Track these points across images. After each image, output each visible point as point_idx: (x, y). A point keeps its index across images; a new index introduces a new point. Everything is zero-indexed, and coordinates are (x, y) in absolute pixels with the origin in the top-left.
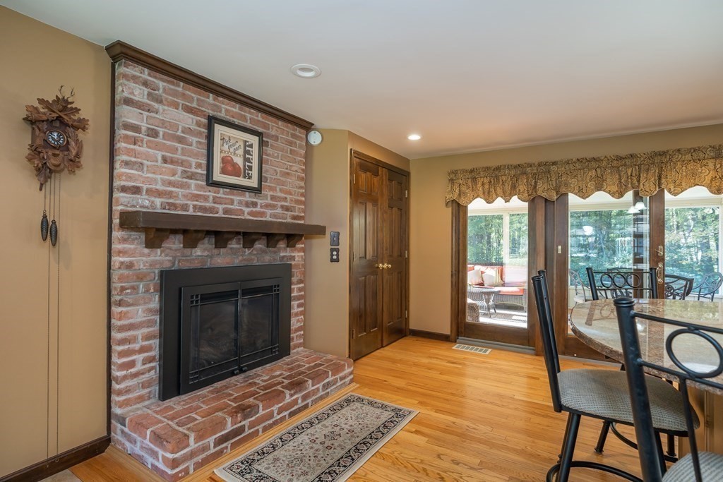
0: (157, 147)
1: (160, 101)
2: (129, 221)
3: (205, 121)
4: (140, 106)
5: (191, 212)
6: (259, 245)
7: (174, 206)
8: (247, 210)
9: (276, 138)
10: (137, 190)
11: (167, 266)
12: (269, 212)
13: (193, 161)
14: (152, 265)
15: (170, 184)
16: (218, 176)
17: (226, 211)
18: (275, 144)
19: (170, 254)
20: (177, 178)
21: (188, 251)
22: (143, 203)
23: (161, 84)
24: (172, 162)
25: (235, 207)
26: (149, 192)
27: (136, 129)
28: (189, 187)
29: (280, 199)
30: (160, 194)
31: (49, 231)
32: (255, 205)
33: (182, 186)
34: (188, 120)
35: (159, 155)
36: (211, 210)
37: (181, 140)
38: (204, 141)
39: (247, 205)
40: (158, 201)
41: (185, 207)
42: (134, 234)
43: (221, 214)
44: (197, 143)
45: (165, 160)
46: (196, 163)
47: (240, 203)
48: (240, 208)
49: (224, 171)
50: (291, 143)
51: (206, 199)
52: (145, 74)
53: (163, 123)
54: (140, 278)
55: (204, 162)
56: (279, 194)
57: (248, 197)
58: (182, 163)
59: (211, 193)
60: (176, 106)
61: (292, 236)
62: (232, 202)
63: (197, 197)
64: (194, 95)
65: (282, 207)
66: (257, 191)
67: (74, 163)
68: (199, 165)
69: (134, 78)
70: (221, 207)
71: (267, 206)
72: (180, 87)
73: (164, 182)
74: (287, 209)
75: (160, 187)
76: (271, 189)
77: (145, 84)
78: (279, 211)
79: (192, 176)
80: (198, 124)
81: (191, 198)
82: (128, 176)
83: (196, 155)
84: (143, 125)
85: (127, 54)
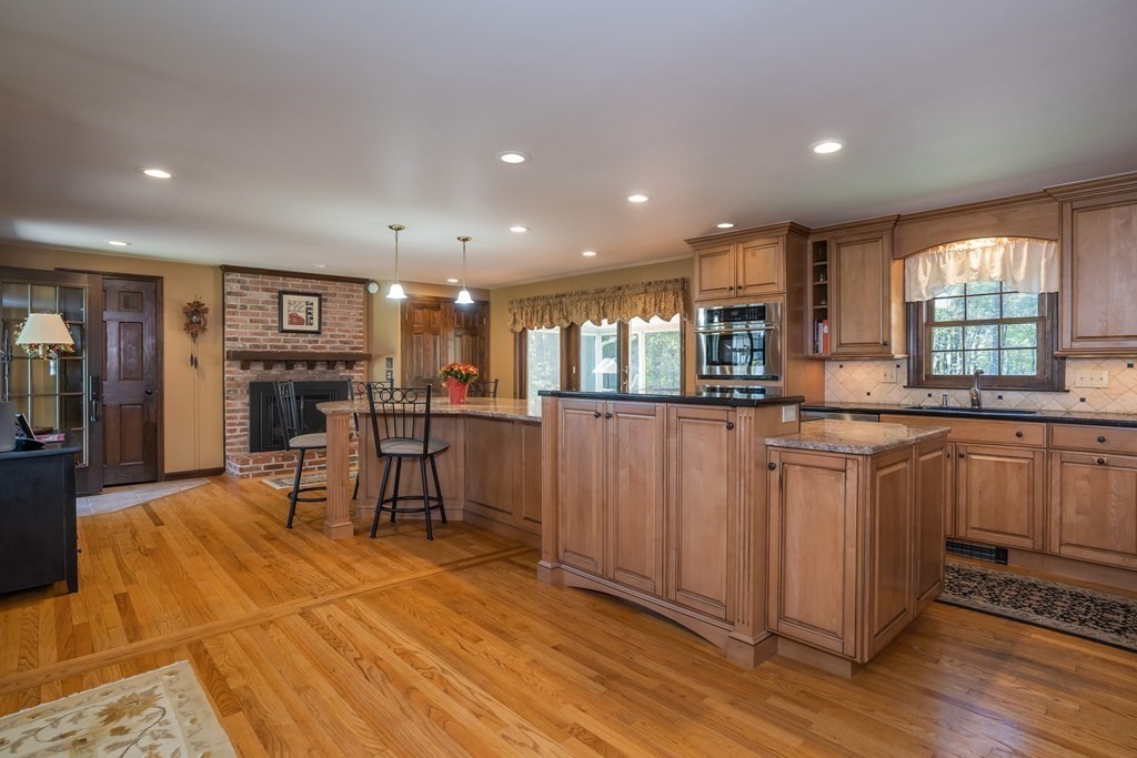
0: (246, 315)
1: (247, 289)
2: (234, 356)
3: (276, 294)
4: (236, 294)
5: (268, 349)
6: (320, 368)
7: (258, 347)
8: (310, 346)
9: (335, 295)
10: (235, 339)
11: (254, 380)
12: (328, 346)
13: (270, 319)
14: (245, 379)
15: (255, 334)
16: (286, 326)
17: (293, 347)
18: (334, 299)
19: (256, 372)
20: (259, 330)
21: (267, 371)
22: (239, 346)
23: (248, 279)
24: (256, 321)
25: (301, 344)
26: (242, 339)
27: (234, 307)
28: (267, 334)
29: (338, 336)
30: (249, 340)
31: (194, 362)
32: (316, 342)
33: (262, 334)
34: (266, 296)
35: (248, 319)
36: (282, 347)
37: (261, 308)
38: (276, 306)
39: (310, 342)
40: (248, 344)
41: (265, 347)
42: (235, 363)
43: (289, 349)
44: (272, 308)
45: (251, 321)
46: (272, 320)
47: (304, 341)
48: (305, 345)
49: (291, 323)
50: (348, 296)
51: (279, 341)
52: (238, 276)
53: (250, 301)
54: (239, 385)
55: (277, 319)
56: (338, 333)
57: (310, 337)
58: (262, 322)
59: (282, 337)
60: (257, 289)
61: (350, 361)
62: (298, 342)
63: (272, 340)
64: (269, 281)
65: (341, 342)
66: (318, 333)
67: (204, 329)
68: (273, 322)
69: (233, 280)
70: (289, 345)
71: (327, 342)
72: (260, 278)
73: (251, 334)
74: (346, 343)
75: (249, 336)
76: (329, 330)
77: (239, 282)
78: (338, 344)
79: (269, 328)
80: (272, 297)
81: (269, 341)
82: (231, 333)
83: (271, 316)
84: (239, 304)
85: (227, 269)
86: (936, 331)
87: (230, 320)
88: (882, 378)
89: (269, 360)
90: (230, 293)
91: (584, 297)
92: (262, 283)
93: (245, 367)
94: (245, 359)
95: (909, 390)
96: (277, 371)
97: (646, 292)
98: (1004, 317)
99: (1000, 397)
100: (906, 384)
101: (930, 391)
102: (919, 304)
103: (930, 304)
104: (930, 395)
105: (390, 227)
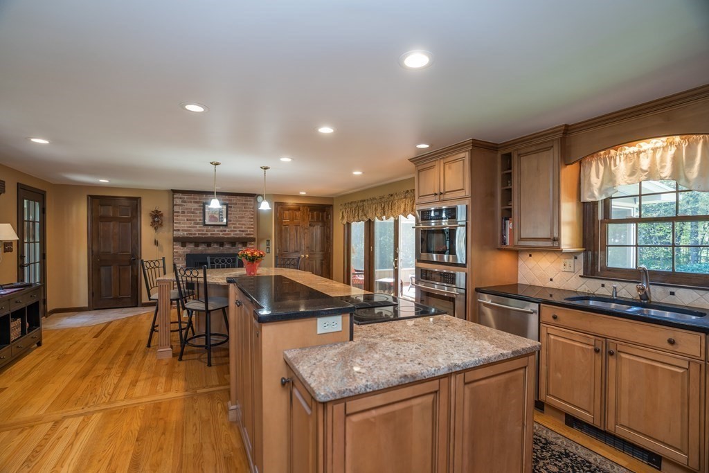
0: (185, 216)
1: (185, 202)
2: (176, 240)
3: (202, 205)
4: (179, 205)
5: (197, 235)
6: (227, 246)
7: (191, 234)
8: (221, 233)
9: (236, 204)
10: (179, 230)
11: (189, 252)
12: (232, 233)
13: (198, 219)
14: (184, 252)
15: (190, 227)
16: (207, 222)
17: (211, 234)
18: (235, 206)
19: (190, 248)
20: (192, 225)
21: (196, 248)
22: (180, 234)
23: (185, 197)
24: (190, 220)
25: (216, 232)
26: (182, 230)
27: (178, 212)
28: (196, 227)
29: (238, 228)
30: (186, 231)
31: (156, 243)
32: (225, 231)
33: (194, 227)
34: (196, 206)
35: (186, 219)
36: (205, 234)
37: (193, 213)
38: (202, 211)
39: (221, 231)
40: (185, 233)
41: (195, 234)
42: (178, 243)
43: (209, 235)
44: (199, 213)
45: (187, 220)
46: (199, 219)
47: (218, 231)
48: (218, 233)
49: (210, 221)
50: (244, 204)
51: (203, 230)
52: (180, 195)
53: (187, 209)
54: (180, 256)
55: (202, 218)
56: (238, 226)
57: (221, 228)
58: (193, 220)
59: (205, 229)
60: (191, 202)
61: (245, 242)
62: (214, 231)
63: (199, 230)
64: (197, 197)
65: (240, 231)
66: (226, 226)
67: (161, 225)
68: (200, 220)
69: (177, 198)
70: (209, 233)
71: (231, 231)
72: (193, 196)
73: (187, 227)
74: (243, 231)
75: (186, 229)
76: (233, 224)
77: (181, 198)
78: (238, 232)
79: (198, 224)
80: (200, 206)
81: (197, 231)
82: (176, 227)
83: (199, 217)
84: (180, 211)
85: (175, 192)
86: (611, 228)
87: (176, 220)
88: (562, 267)
89: (197, 242)
90: (176, 205)
91: (374, 201)
92: (194, 198)
93: (184, 245)
94: (183, 241)
95: (585, 280)
96: (202, 248)
97: (405, 197)
98: (679, 215)
99: (672, 293)
100: (582, 274)
101: (604, 282)
102: (595, 203)
103: (607, 203)
104: (603, 286)
105: (211, 163)
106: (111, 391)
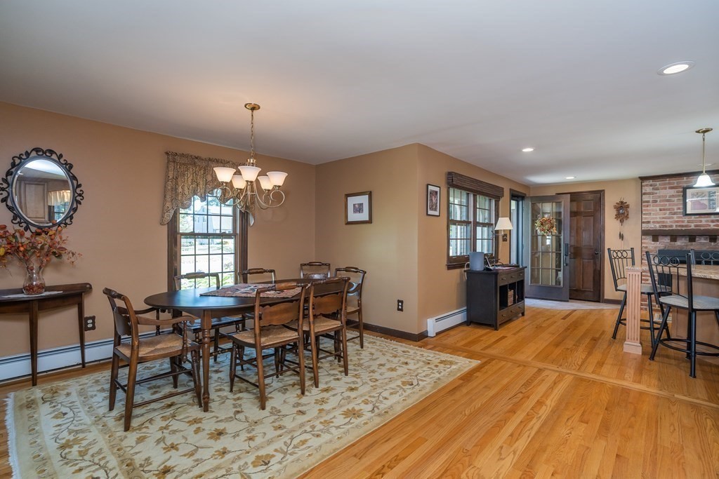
0: (657, 206)
1: (657, 189)
2: (645, 233)
3: (681, 190)
4: (649, 194)
5: (674, 228)
7: (666, 226)
8: (713, 224)
10: (649, 222)
11: (662, 248)
13: (675, 208)
14: (655, 248)
15: (663, 218)
16: (690, 211)
17: (696, 226)
19: (664, 243)
20: (667, 215)
21: (673, 243)
22: (651, 226)
23: (658, 183)
24: (664, 210)
25: (703, 223)
26: (654, 222)
27: (648, 202)
28: (673, 218)
30: (658, 222)
31: (621, 237)
33: (669, 218)
34: (673, 192)
35: (658, 208)
36: (686, 226)
37: (668, 201)
38: (681, 198)
39: (713, 221)
40: (658, 225)
41: (671, 226)
42: (648, 237)
43: (693, 227)
44: (677, 201)
45: (661, 210)
46: (677, 207)
47: (707, 221)
48: (707, 224)
49: (694, 209)
51: (683, 222)
52: (651, 182)
53: (659, 197)
55: (681, 206)
58: (669, 209)
59: (686, 219)
60: (665, 188)
62: (701, 221)
63: (677, 222)
64: (675, 182)
67: (627, 217)
68: (679, 209)
69: (647, 185)
70: (692, 225)
72: (667, 181)
73: (660, 218)
75: (658, 220)
77: (651, 185)
79: (675, 214)
80: (678, 192)
81: (673, 223)
82: (646, 218)
83: (677, 205)
84: (651, 200)
85: (643, 179)
87: (645, 210)
89: (674, 236)
90: (645, 194)
92: (669, 183)
93: (655, 238)
94: (655, 235)
96: (681, 243)
105: (698, 132)
106: (580, 363)
